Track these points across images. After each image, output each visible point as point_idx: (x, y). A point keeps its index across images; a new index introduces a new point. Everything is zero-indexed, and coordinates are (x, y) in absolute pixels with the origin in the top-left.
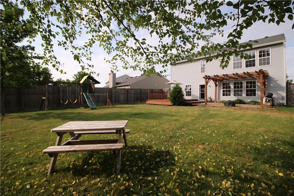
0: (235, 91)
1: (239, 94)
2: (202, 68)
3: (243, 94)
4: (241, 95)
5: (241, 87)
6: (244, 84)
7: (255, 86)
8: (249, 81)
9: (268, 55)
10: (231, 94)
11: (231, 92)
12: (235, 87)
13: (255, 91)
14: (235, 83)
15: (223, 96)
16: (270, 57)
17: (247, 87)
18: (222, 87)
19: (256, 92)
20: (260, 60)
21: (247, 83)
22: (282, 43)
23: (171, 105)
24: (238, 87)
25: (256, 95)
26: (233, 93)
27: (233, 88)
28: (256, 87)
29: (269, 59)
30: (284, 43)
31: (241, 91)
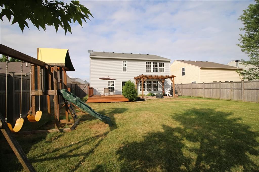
0: (147, 87)
1: (149, 89)
2: (124, 67)
3: (152, 89)
4: (151, 90)
5: (151, 84)
6: (152, 83)
7: (158, 84)
8: (155, 81)
9: (163, 66)
10: (145, 90)
11: (145, 88)
12: (147, 85)
13: (157, 87)
14: (147, 83)
15: (140, 91)
16: (164, 67)
17: (154, 85)
18: (139, 84)
19: (159, 88)
20: (160, 68)
21: (154, 82)
22: (169, 61)
23: (128, 102)
24: (149, 85)
25: (159, 90)
26: (146, 89)
27: (146, 85)
28: (158, 85)
30: (170, 61)
31: (151, 87)
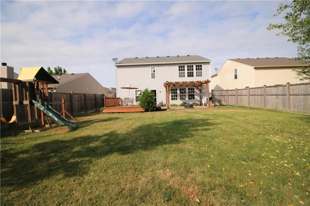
0: (180, 96)
1: (183, 98)
2: (152, 74)
3: (186, 98)
4: (185, 99)
5: (185, 92)
6: (187, 91)
7: (194, 91)
8: (190, 88)
9: (201, 69)
10: (178, 98)
11: (178, 96)
12: (180, 93)
13: (194, 95)
14: (180, 90)
15: (172, 100)
16: (202, 71)
17: (189, 92)
18: (171, 92)
19: (195, 96)
20: (197, 72)
21: (189, 89)
23: (143, 112)
24: (183, 93)
25: (195, 98)
26: (179, 97)
27: (179, 93)
28: (195, 93)
29: (201, 72)
30: (210, 62)
31: (185, 96)
